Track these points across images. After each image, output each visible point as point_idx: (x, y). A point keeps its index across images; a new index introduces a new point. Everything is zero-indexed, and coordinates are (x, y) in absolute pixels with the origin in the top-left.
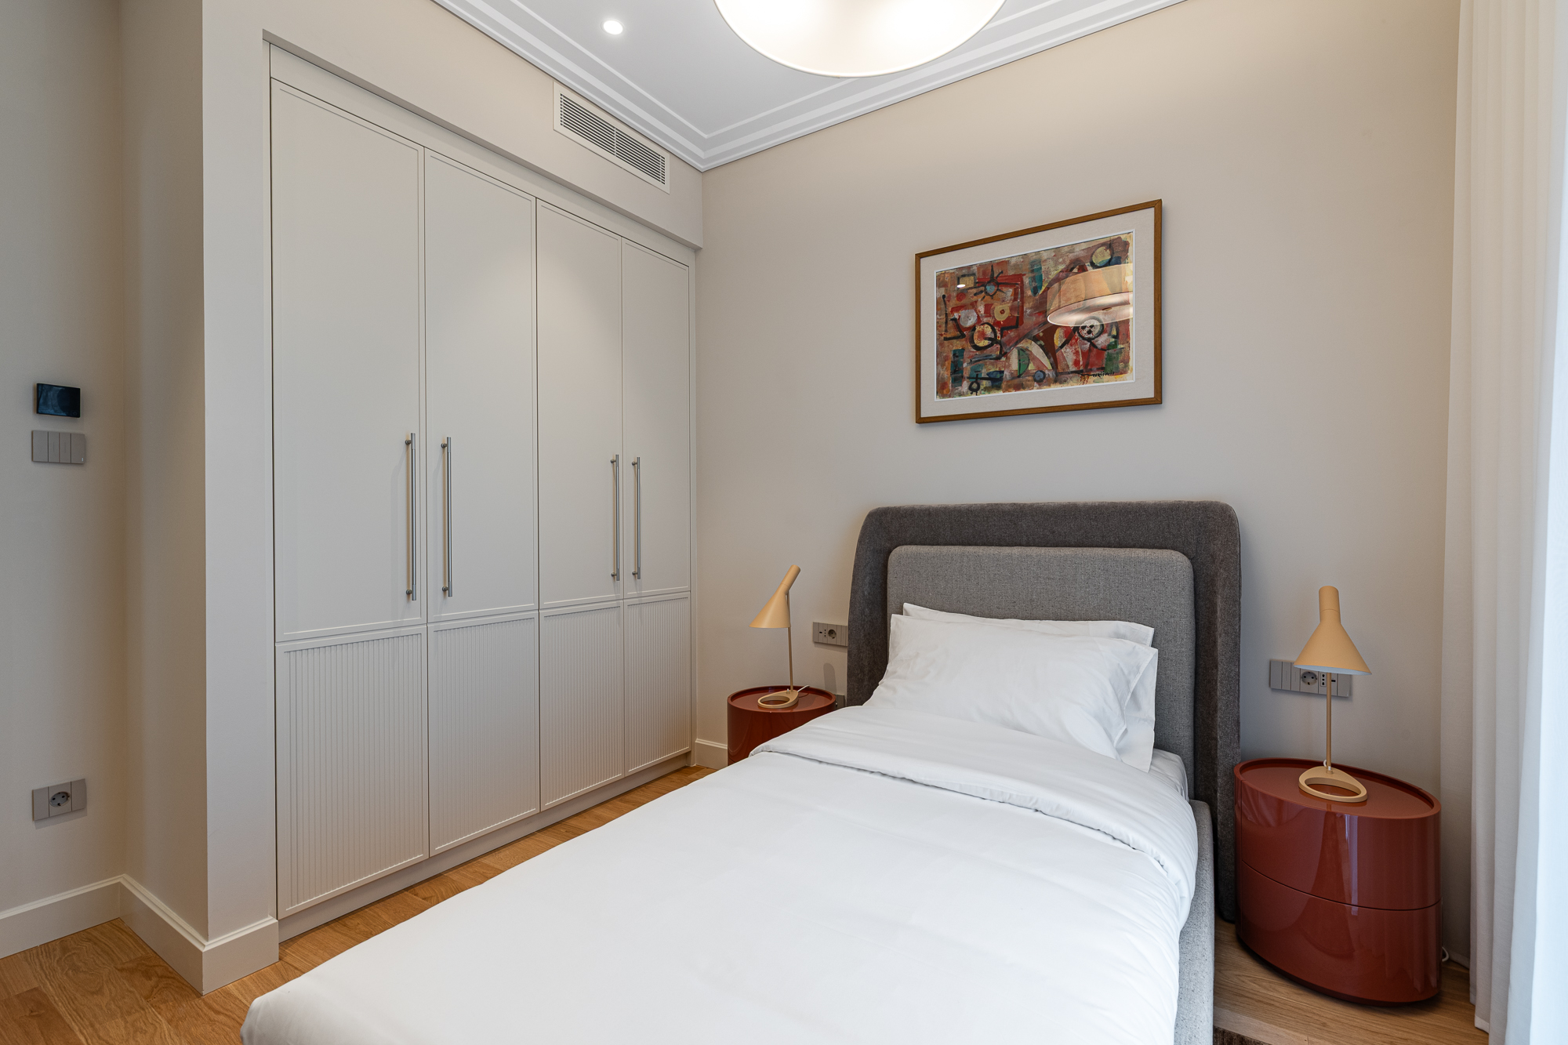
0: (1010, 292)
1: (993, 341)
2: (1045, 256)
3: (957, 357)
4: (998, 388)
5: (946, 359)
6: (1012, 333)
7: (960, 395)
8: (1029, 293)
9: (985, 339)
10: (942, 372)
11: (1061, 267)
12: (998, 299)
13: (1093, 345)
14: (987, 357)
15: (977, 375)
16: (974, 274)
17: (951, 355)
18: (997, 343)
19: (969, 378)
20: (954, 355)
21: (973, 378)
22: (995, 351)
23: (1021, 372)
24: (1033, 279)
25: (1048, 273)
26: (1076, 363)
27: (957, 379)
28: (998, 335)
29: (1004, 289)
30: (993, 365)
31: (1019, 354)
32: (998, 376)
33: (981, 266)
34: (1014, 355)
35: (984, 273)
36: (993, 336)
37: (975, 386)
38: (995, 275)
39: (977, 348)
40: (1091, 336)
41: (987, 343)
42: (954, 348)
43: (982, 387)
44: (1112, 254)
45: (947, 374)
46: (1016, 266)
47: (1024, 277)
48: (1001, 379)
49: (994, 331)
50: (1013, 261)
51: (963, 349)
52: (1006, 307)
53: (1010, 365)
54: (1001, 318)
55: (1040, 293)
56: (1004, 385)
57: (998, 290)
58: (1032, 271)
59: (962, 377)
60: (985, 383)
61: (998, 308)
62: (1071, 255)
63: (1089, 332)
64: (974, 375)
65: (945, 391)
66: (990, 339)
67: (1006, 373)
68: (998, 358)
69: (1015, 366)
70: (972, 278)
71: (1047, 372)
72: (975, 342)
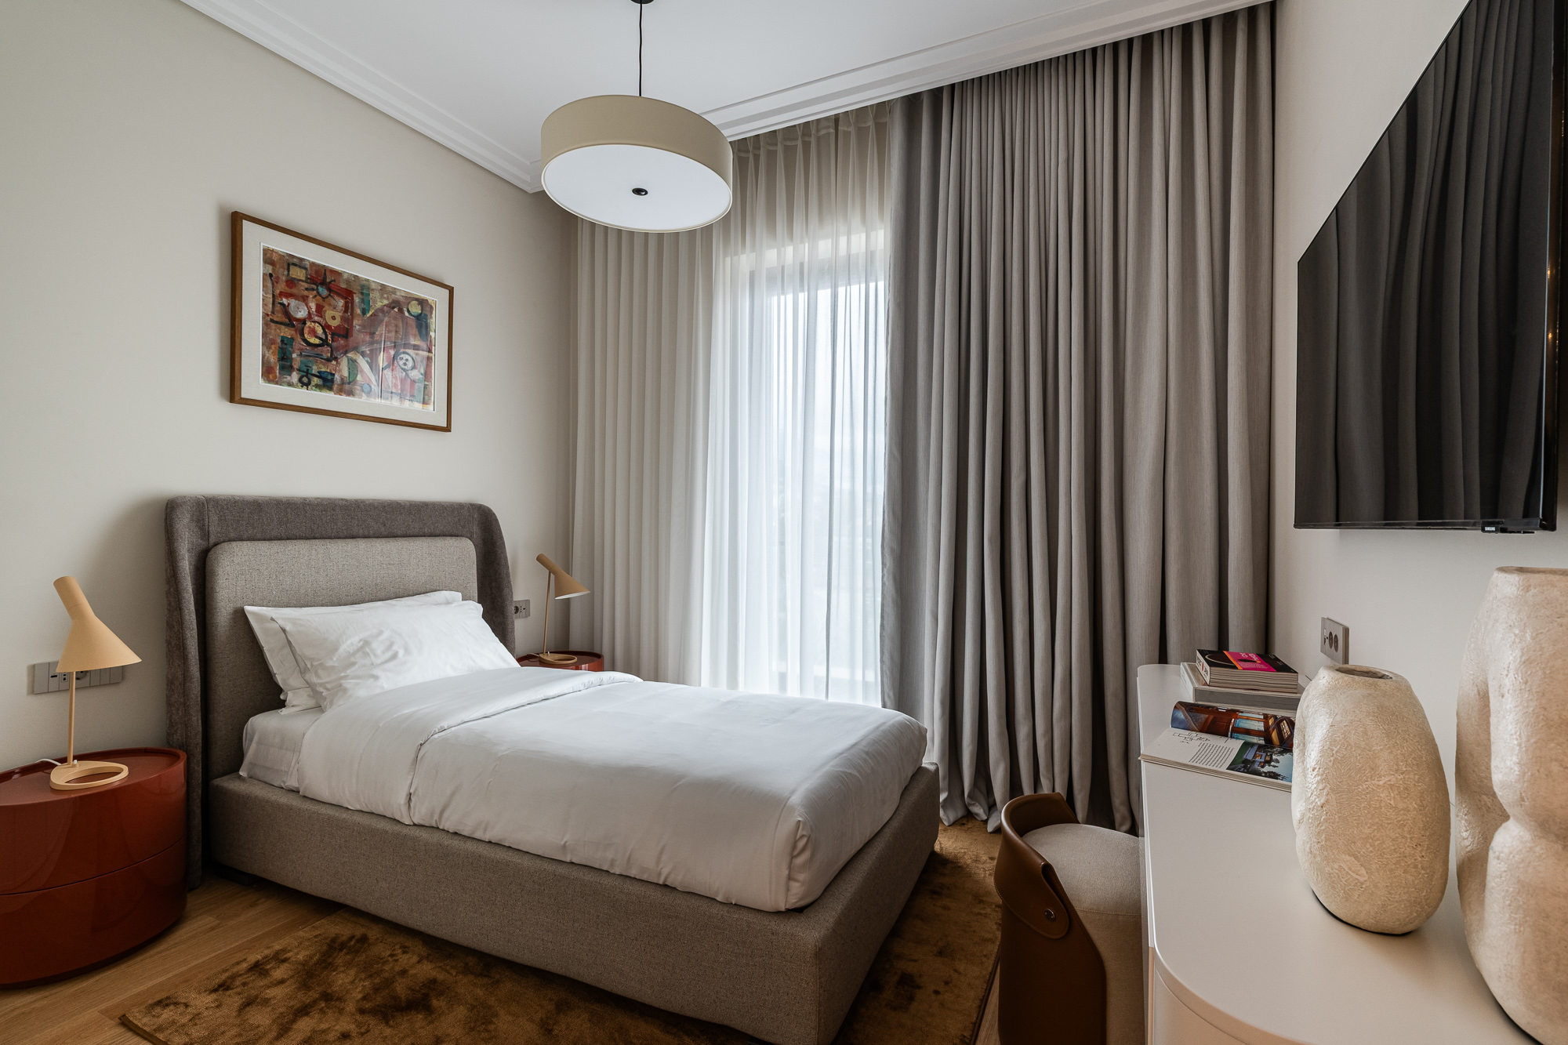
0: (341, 303)
1: (324, 342)
2: (373, 286)
3: (286, 344)
4: (330, 389)
5: (273, 342)
6: (342, 342)
7: (290, 384)
8: (359, 311)
9: (317, 337)
10: (267, 355)
11: (386, 302)
12: (330, 305)
13: (407, 375)
14: (318, 356)
15: (308, 370)
16: (306, 269)
17: (279, 341)
18: (328, 345)
19: (299, 370)
20: (282, 341)
21: (303, 372)
22: (326, 352)
23: (351, 380)
24: (363, 301)
25: (375, 302)
26: (395, 386)
27: (287, 368)
28: (329, 338)
29: (336, 297)
30: (324, 365)
31: (348, 363)
32: (330, 377)
33: (313, 264)
34: (344, 362)
35: (317, 272)
36: (323, 337)
37: (305, 380)
38: (328, 280)
39: (309, 344)
40: (406, 367)
41: (317, 341)
42: (282, 334)
43: (313, 383)
44: (422, 310)
45: (273, 359)
46: (348, 282)
47: (355, 295)
48: (332, 381)
49: (325, 332)
50: (345, 276)
51: (292, 339)
52: (338, 315)
53: (340, 371)
54: (334, 324)
55: (368, 315)
56: (335, 387)
57: (329, 295)
58: (362, 294)
59: (291, 367)
60: (315, 380)
61: (329, 313)
62: (393, 295)
63: (405, 364)
64: (305, 369)
65: (271, 376)
66: (321, 339)
67: (337, 376)
68: (329, 360)
69: (345, 373)
70: (304, 271)
71: (373, 386)
72: (306, 336)
